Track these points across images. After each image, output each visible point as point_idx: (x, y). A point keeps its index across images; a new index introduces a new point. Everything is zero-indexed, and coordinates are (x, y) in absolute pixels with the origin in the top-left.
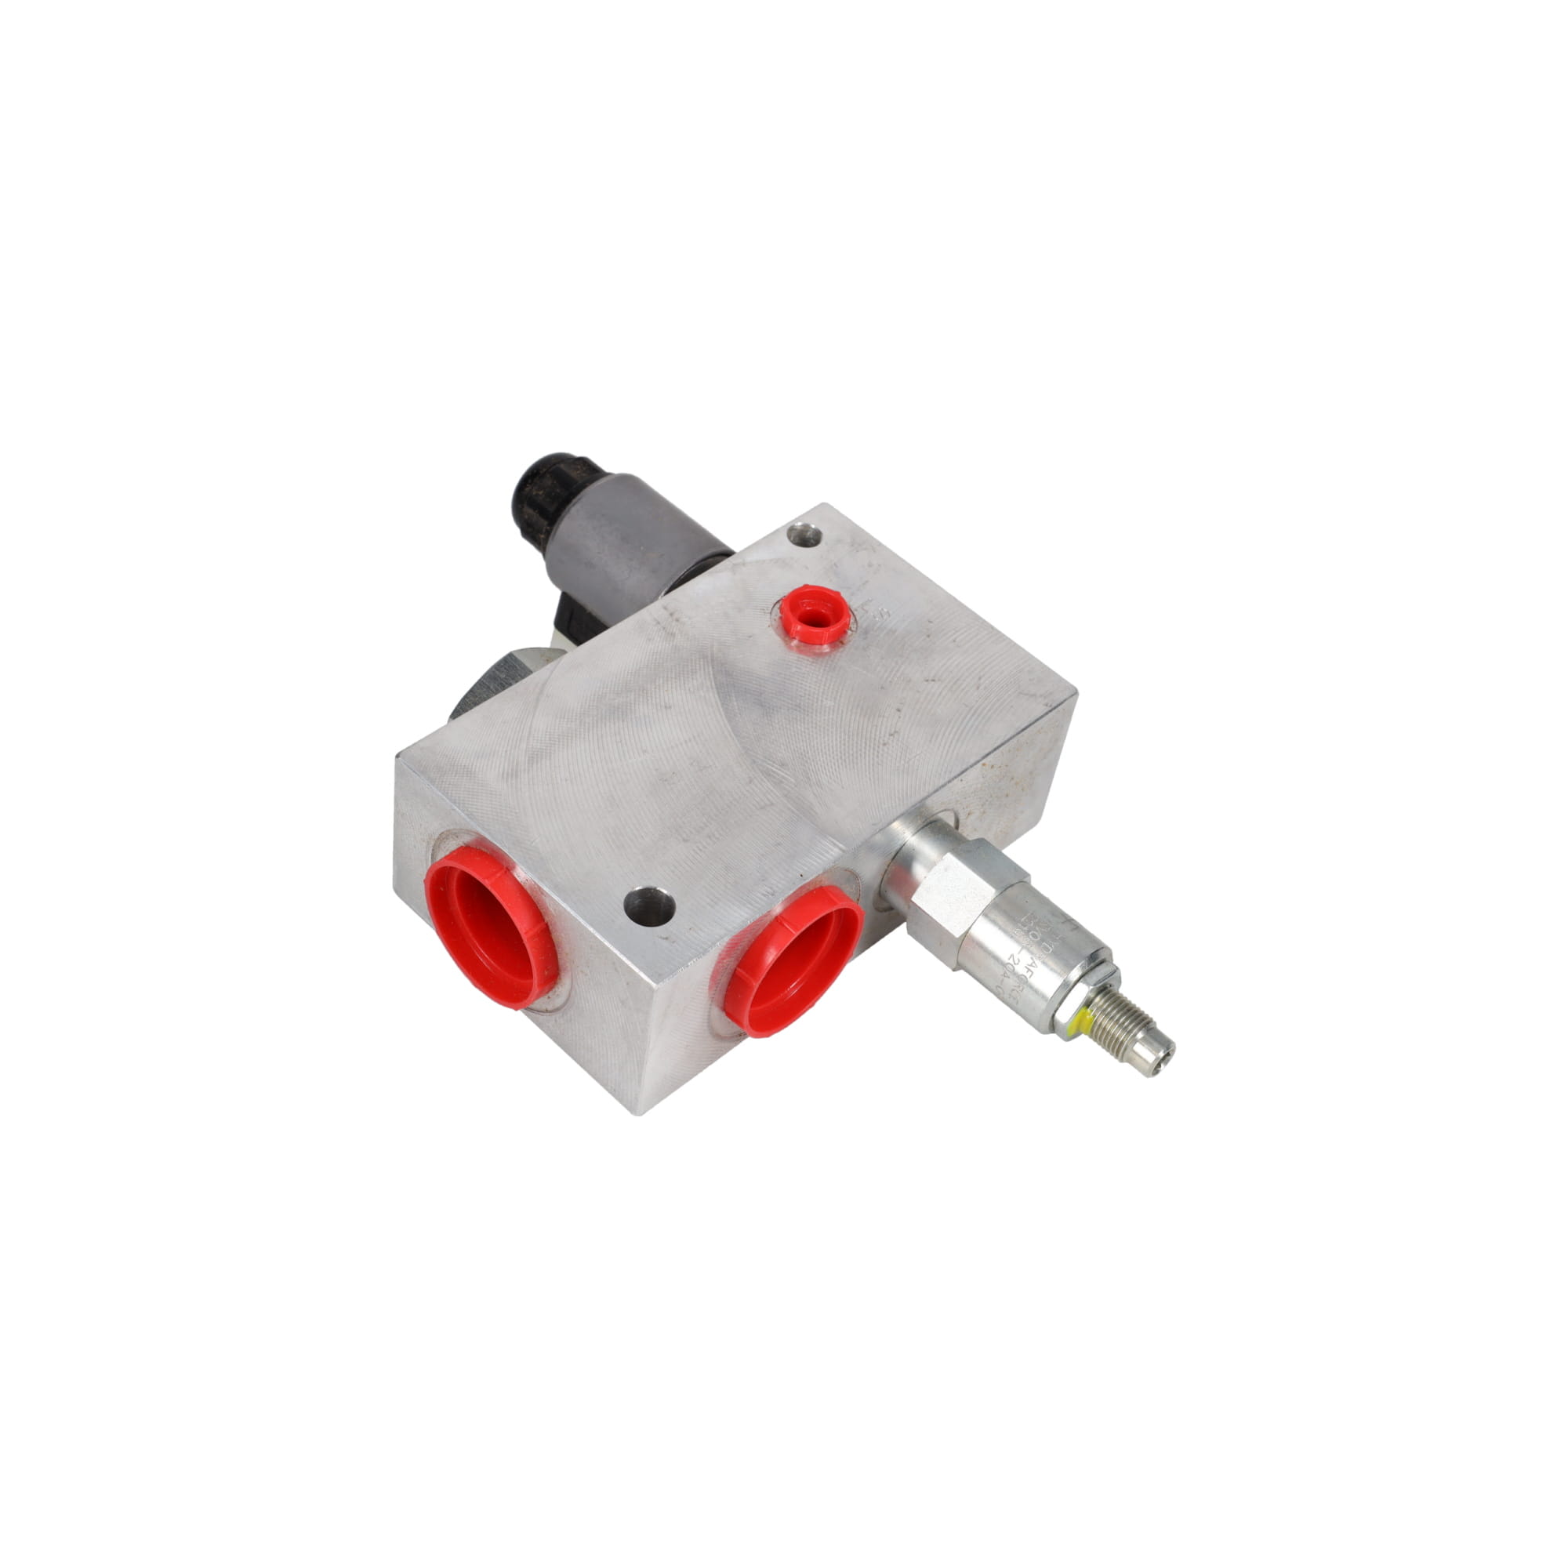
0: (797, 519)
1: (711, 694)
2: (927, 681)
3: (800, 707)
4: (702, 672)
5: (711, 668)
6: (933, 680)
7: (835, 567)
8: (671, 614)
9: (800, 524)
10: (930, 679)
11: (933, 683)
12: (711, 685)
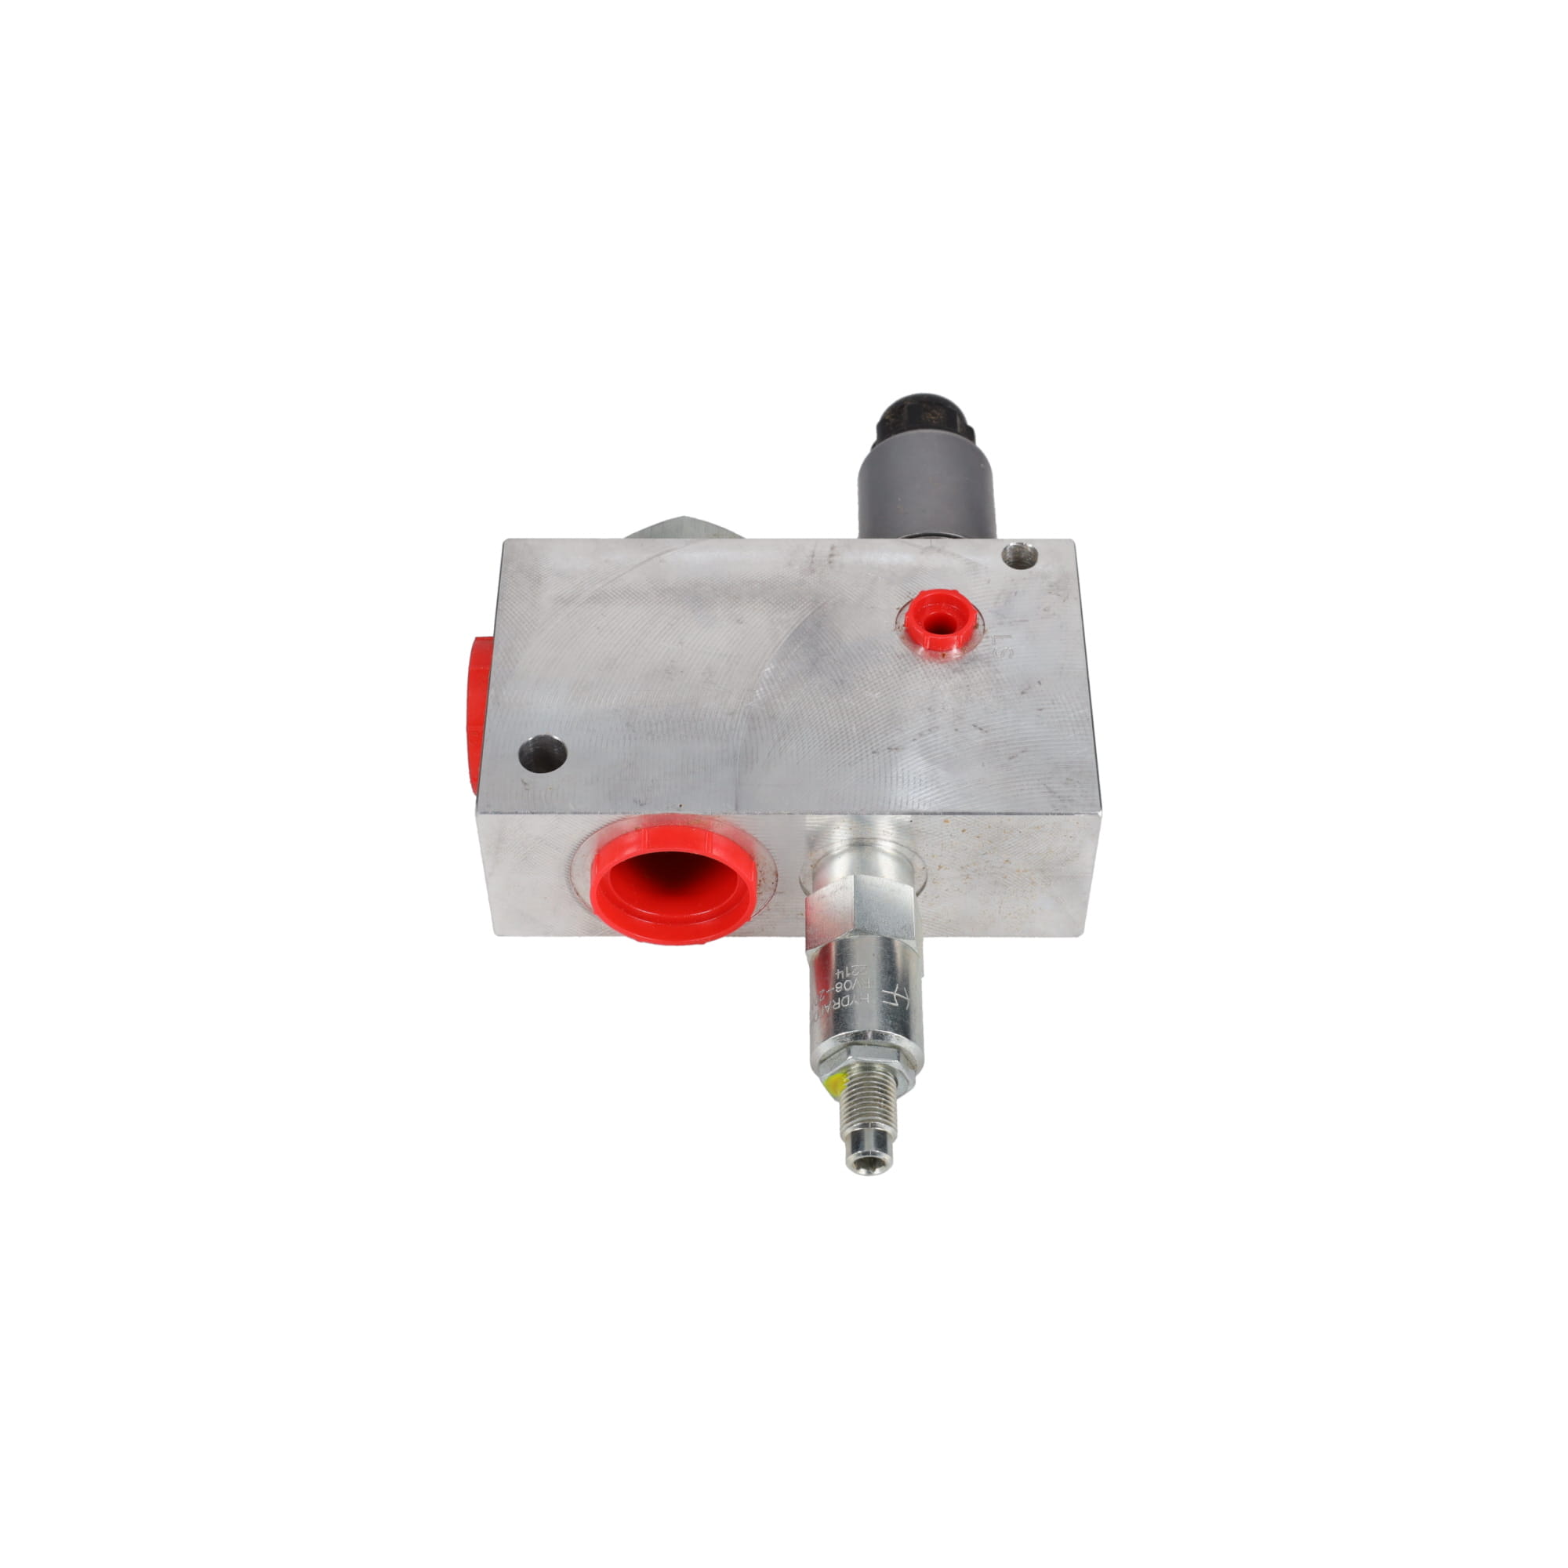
0: (1031, 541)
1: (785, 632)
2: (975, 726)
3: (842, 684)
4: (800, 612)
5: (810, 613)
6: (981, 729)
7: (1013, 594)
8: (831, 555)
9: (1030, 545)
10: (979, 726)
11: (979, 731)
12: (794, 625)
